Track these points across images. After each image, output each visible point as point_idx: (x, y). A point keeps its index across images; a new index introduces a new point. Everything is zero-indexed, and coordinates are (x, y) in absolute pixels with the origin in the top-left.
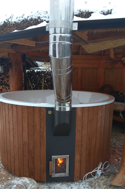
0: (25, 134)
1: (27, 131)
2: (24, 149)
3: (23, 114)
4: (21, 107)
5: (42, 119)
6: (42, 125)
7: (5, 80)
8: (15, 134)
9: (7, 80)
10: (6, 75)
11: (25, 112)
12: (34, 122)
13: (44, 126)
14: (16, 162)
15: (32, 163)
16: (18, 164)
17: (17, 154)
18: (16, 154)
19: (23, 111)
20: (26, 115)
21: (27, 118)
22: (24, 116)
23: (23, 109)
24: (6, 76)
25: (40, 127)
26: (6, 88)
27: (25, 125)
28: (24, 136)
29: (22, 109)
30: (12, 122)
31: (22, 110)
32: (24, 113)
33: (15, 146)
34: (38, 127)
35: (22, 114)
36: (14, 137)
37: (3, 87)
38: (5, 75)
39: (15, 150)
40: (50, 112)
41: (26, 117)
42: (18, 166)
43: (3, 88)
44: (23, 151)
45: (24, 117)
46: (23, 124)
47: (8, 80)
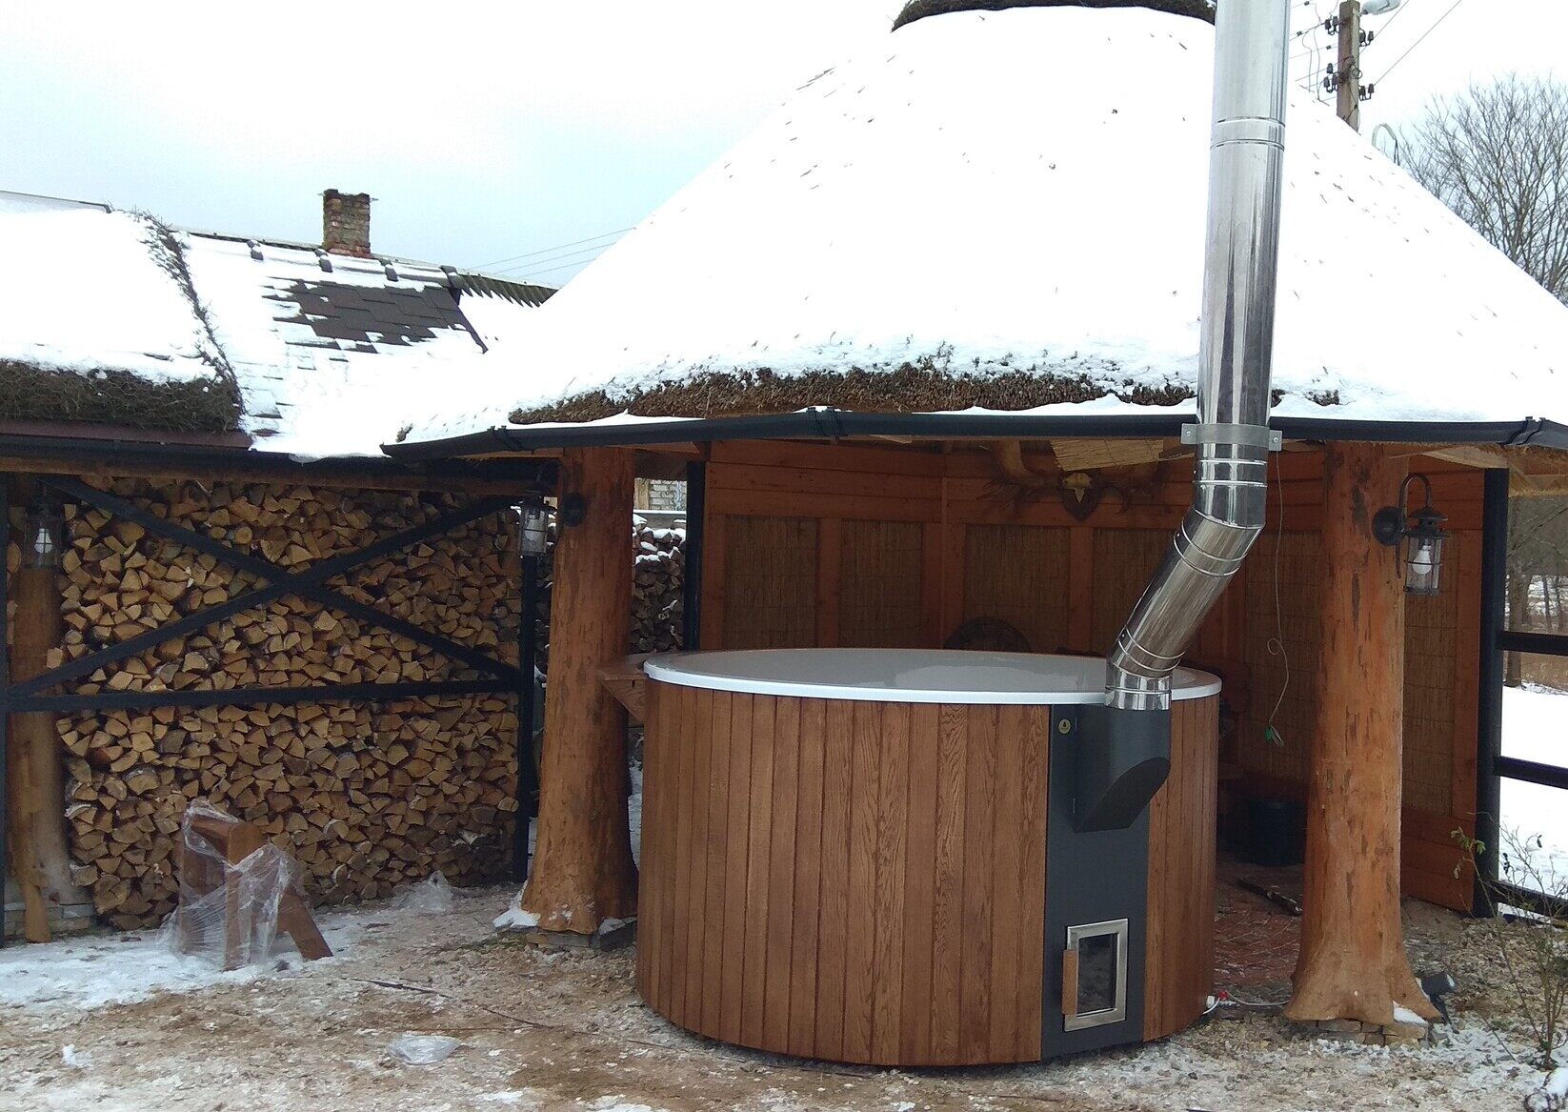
0: (951, 837)
1: (959, 821)
2: (940, 910)
3: (945, 742)
4: (936, 711)
5: (1032, 759)
6: (1032, 787)
7: (395, 597)
8: (888, 846)
9: (411, 594)
10: (404, 562)
11: (954, 732)
12: (995, 775)
13: (1037, 788)
14: (885, 991)
15: (981, 976)
16: (898, 999)
17: (897, 944)
18: (889, 947)
19: (948, 727)
20: (961, 742)
21: (963, 760)
22: (947, 753)
23: (947, 719)
24: (401, 570)
25: (1024, 795)
26: (396, 653)
27: (953, 793)
28: (944, 847)
29: (943, 720)
30: (876, 785)
31: (939, 725)
32: (948, 735)
33: (887, 909)
34: (1013, 795)
35: (940, 740)
36: (881, 861)
37: (379, 642)
38: (397, 563)
39: (880, 930)
40: (1065, 725)
41: (957, 756)
42: (897, 1008)
43: (376, 649)
44: (934, 922)
45: (947, 757)
46: (943, 792)
47: (410, 599)
